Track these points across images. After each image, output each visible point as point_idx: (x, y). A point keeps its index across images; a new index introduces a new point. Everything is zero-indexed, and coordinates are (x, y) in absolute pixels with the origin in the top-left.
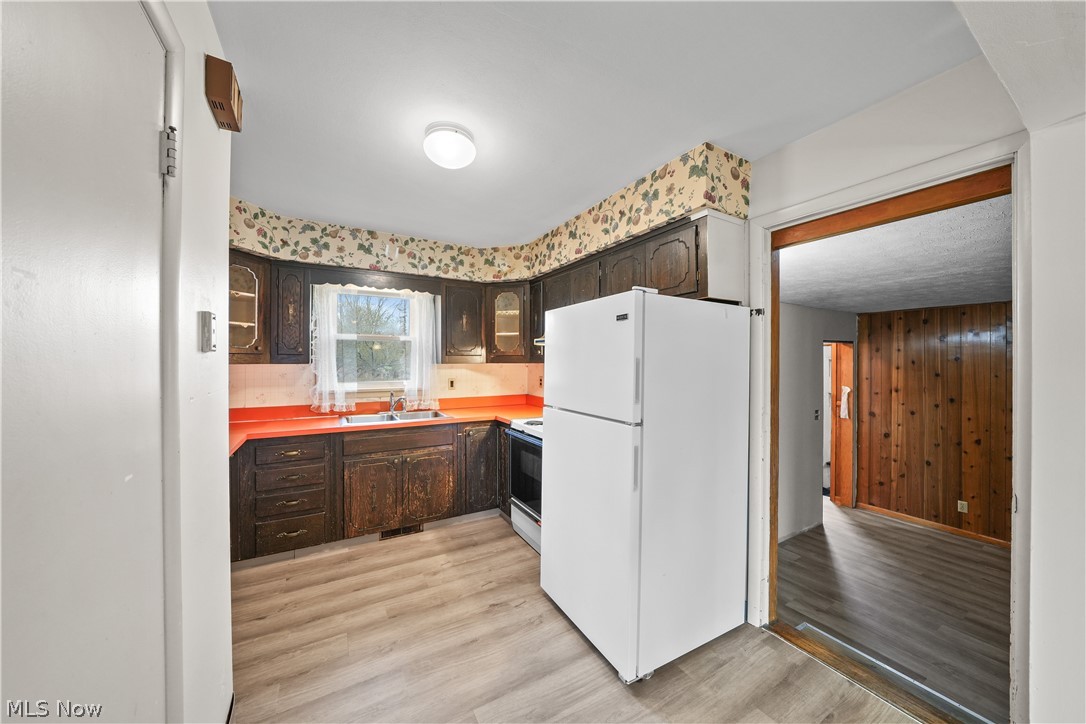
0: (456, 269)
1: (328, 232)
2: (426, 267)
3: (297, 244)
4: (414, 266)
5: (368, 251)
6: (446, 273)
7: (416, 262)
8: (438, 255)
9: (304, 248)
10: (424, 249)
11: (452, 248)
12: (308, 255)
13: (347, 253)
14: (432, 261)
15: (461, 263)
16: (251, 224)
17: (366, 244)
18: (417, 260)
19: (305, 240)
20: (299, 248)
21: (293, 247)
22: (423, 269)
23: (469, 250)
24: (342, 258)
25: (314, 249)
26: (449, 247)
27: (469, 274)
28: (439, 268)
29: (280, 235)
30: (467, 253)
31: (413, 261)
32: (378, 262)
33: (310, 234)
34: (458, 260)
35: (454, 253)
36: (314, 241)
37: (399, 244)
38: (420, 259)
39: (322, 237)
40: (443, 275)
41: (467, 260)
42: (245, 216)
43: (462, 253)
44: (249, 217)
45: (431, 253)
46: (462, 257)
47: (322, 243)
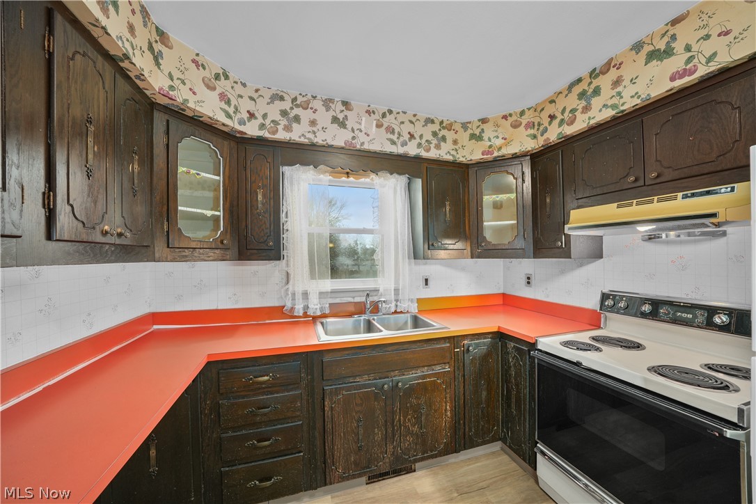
0: (438, 147)
1: (298, 102)
2: (406, 144)
3: (265, 116)
4: (393, 143)
5: (342, 125)
6: (428, 150)
7: (395, 138)
8: (418, 129)
9: (273, 121)
10: (403, 123)
11: (433, 122)
12: (277, 130)
13: (319, 127)
14: (412, 136)
15: (444, 139)
16: (211, 85)
17: (341, 116)
18: (396, 135)
19: (274, 112)
20: (268, 122)
21: (260, 120)
22: (402, 146)
23: (451, 125)
24: (314, 133)
25: (284, 122)
26: (430, 121)
27: (453, 152)
28: (419, 145)
29: (246, 105)
30: (449, 127)
31: (391, 136)
32: (354, 138)
33: (280, 105)
34: (440, 136)
35: (436, 127)
36: (284, 113)
37: (377, 116)
38: (399, 134)
39: (292, 108)
40: (424, 154)
41: (450, 136)
42: (202, 73)
43: (444, 128)
44: (208, 76)
45: (410, 128)
46: (444, 132)
47: (292, 115)
